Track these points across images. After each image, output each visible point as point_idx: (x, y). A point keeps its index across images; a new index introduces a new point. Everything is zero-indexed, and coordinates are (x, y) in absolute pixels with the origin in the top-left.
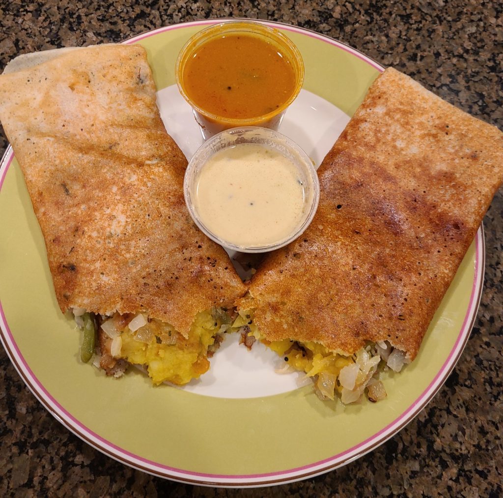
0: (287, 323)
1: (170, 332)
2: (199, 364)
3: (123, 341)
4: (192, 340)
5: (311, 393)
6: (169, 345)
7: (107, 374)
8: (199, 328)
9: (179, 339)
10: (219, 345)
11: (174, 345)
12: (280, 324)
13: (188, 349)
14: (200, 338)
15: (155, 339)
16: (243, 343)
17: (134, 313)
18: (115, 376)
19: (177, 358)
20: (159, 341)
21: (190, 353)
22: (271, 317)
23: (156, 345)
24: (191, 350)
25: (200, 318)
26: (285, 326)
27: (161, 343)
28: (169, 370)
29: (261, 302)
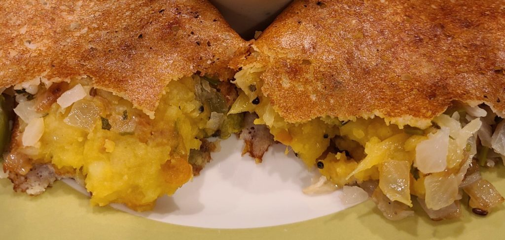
0: (316, 91)
1: (125, 112)
2: (173, 167)
3: (46, 126)
4: (161, 125)
5: (369, 213)
6: (124, 134)
7: (15, 188)
8: (173, 107)
9: (140, 123)
10: (210, 157)
11: (131, 134)
12: (305, 94)
13: (154, 140)
14: (176, 123)
15: (100, 123)
16: (248, 154)
17: (69, 82)
18: (29, 192)
19: (136, 156)
20: (106, 126)
21: (158, 145)
22: (290, 83)
23: (101, 133)
24: (159, 140)
25: (175, 92)
26: (314, 98)
27: (109, 130)
28: (122, 175)
29: (272, 60)
